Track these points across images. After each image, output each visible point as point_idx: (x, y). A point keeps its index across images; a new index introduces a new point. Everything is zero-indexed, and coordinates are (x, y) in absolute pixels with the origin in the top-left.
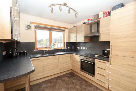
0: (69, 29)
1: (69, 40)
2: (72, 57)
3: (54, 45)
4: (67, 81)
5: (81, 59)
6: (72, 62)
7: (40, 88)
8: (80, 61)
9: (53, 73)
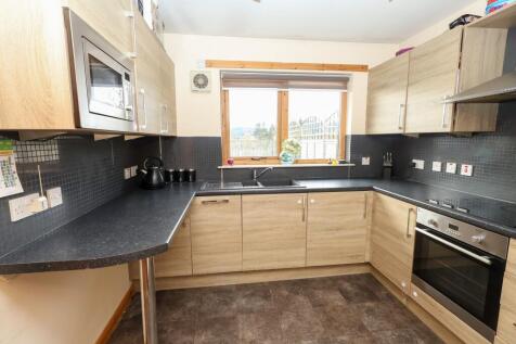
0: (370, 71)
1: (369, 125)
2: (374, 205)
3: (292, 148)
4: (334, 310)
5: (419, 225)
6: (372, 232)
7: (226, 308)
8: (412, 234)
9: (279, 260)
